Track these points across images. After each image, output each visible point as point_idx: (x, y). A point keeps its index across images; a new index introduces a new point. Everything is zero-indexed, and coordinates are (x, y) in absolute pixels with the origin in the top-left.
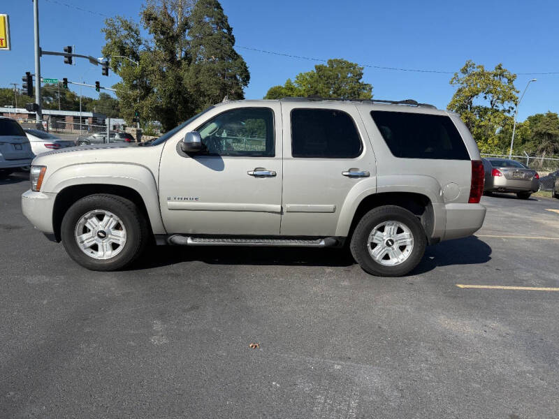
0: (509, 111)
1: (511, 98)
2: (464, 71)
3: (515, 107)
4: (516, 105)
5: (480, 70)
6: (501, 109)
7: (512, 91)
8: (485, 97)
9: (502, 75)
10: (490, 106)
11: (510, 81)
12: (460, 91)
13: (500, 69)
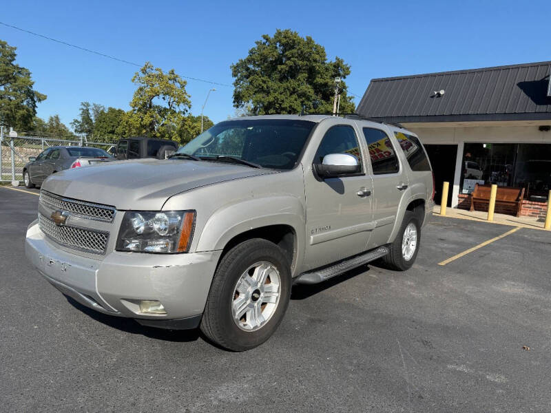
0: (184, 113)
1: (185, 102)
2: (144, 71)
3: (188, 110)
4: (190, 108)
5: (159, 73)
6: (177, 111)
7: (185, 95)
8: (164, 98)
9: (175, 79)
10: (168, 107)
11: (183, 87)
12: (141, 89)
13: (173, 74)
